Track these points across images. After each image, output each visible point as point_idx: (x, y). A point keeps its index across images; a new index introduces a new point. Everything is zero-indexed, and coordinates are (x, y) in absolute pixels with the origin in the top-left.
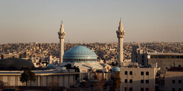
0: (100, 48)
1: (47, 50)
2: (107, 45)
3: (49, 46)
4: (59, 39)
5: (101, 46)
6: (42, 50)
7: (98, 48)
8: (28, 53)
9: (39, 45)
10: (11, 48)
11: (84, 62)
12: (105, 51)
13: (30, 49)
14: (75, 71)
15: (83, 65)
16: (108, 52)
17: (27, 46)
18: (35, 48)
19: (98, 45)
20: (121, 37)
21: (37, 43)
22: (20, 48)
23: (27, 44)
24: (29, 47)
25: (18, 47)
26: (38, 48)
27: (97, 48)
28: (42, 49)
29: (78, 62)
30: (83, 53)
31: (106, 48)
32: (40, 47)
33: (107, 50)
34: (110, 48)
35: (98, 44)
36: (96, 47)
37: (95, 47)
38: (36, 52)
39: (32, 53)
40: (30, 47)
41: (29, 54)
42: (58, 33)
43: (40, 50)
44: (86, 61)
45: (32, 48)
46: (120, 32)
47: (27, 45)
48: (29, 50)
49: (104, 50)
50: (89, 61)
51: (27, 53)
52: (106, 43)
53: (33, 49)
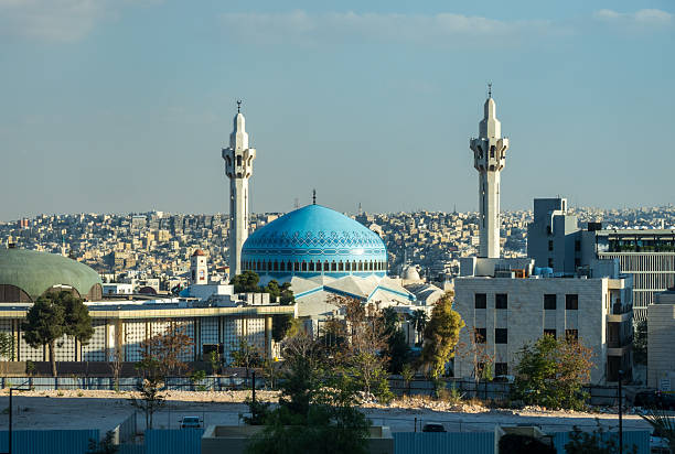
0: (432, 234)
1: (206, 243)
2: (460, 222)
3: (211, 227)
4: (229, 180)
5: (436, 225)
6: (181, 244)
7: (421, 236)
8: (125, 256)
9: (171, 223)
10: (50, 238)
11: (331, 275)
12: (450, 244)
13: (130, 242)
14: (273, 300)
15: (326, 289)
16: (464, 249)
17: (120, 226)
18: (151, 237)
19: (422, 221)
20: (493, 168)
21: (160, 215)
22: (91, 235)
23: (121, 220)
24: (128, 231)
25: (82, 232)
26: (165, 235)
27: (417, 235)
28: (184, 238)
29: (306, 276)
30: (327, 235)
31: (455, 234)
32: (173, 232)
33: (458, 240)
34: (472, 234)
35: (423, 215)
36: (413, 231)
37: (408, 229)
38: (157, 254)
39: (141, 257)
40: (133, 230)
41: (125, 261)
42: (224, 151)
43: (176, 245)
44: (341, 269)
45: (142, 235)
46: (487, 142)
47: (118, 222)
48: (129, 245)
49: (447, 241)
50: (351, 272)
51: (118, 255)
52: (455, 214)
53: (144, 241)
